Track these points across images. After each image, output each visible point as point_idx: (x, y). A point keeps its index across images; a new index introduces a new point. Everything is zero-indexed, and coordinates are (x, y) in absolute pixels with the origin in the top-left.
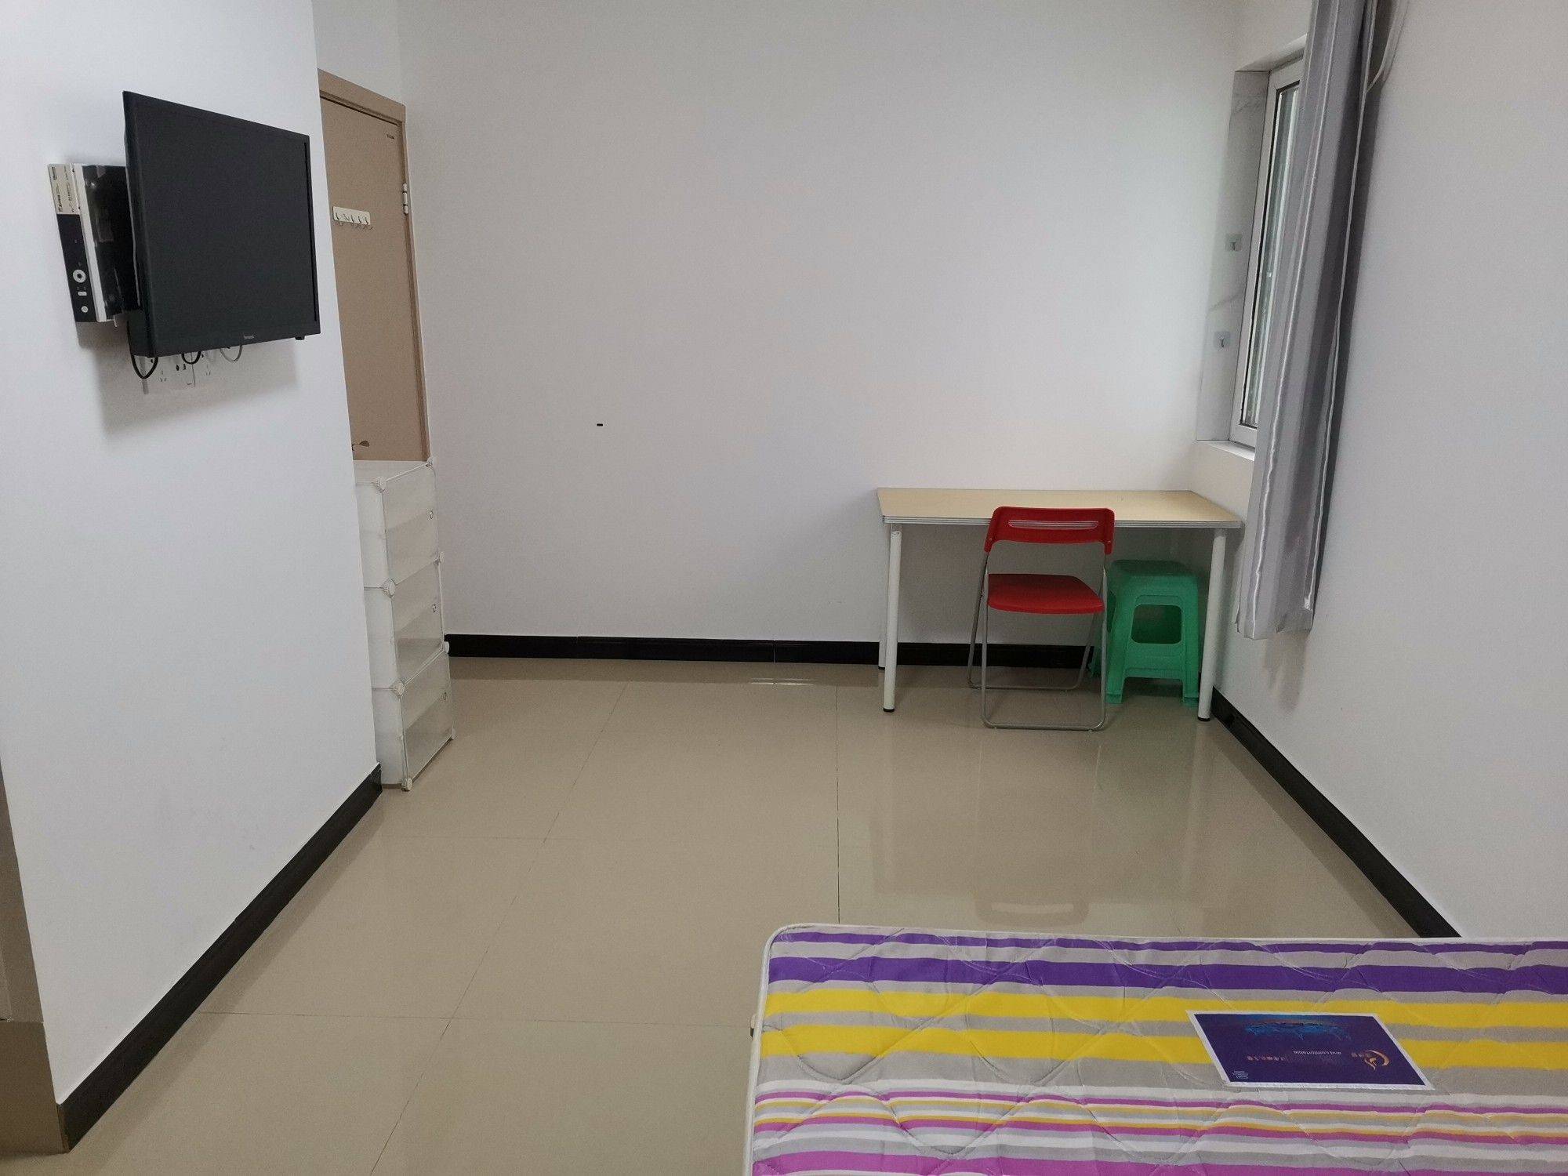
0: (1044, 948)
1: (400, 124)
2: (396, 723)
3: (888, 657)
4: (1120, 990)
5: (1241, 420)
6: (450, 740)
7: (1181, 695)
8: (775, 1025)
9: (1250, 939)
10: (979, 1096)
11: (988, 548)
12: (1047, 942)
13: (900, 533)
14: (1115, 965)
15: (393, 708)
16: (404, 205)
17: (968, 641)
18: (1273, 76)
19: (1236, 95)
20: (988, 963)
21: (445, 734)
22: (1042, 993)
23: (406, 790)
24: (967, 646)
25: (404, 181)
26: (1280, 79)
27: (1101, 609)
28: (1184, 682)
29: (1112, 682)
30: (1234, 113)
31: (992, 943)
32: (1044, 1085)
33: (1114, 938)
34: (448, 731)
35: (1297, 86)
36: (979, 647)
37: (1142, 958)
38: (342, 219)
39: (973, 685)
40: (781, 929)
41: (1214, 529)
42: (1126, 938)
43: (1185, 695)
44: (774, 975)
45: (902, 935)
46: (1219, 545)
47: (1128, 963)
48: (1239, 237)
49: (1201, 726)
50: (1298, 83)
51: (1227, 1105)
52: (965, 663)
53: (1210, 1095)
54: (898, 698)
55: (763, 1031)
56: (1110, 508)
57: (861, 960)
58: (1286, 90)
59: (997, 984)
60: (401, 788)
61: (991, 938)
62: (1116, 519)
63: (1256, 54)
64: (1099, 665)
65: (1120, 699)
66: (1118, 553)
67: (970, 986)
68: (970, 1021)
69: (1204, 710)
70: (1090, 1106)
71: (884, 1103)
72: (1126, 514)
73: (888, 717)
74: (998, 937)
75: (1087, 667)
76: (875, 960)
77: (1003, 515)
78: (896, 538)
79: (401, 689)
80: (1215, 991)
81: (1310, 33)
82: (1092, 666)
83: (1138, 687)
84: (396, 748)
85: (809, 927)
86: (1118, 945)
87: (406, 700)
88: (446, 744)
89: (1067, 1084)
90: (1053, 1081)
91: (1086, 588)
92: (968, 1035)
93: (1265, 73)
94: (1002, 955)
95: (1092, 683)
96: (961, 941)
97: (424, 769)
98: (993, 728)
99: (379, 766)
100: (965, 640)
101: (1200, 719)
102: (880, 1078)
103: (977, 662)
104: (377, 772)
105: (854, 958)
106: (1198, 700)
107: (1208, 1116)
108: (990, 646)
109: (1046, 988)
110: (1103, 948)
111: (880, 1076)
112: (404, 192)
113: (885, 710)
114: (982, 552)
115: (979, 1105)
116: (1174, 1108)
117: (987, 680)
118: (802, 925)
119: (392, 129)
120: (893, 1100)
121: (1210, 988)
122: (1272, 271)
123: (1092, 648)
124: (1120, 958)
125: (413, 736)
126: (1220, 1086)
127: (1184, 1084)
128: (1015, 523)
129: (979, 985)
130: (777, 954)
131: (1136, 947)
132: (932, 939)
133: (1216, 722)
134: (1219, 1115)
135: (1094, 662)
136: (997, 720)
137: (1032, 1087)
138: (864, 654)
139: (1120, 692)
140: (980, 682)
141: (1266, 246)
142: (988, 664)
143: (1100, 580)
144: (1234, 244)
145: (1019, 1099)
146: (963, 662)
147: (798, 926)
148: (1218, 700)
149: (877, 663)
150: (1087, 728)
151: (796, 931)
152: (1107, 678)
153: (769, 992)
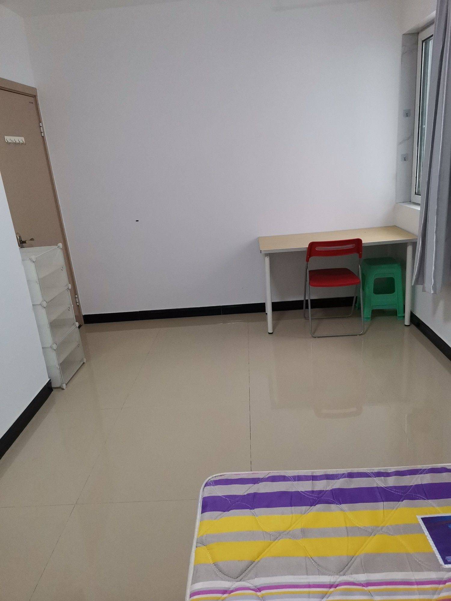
0: (341, 480)
1: (35, 97)
2: (55, 362)
3: (269, 309)
4: (381, 504)
5: (416, 193)
6: (84, 363)
7: (396, 315)
8: (202, 542)
9: (445, 464)
10: (309, 586)
11: (307, 260)
12: (343, 476)
13: (269, 257)
14: (377, 487)
15: (53, 356)
16: (41, 132)
17: (303, 299)
18: (420, 35)
19: (403, 45)
20: (313, 492)
21: (81, 361)
22: (342, 510)
23: (63, 389)
24: (303, 301)
25: (40, 121)
26: (424, 35)
27: (360, 282)
28: (397, 310)
29: (366, 313)
30: (403, 54)
31: (314, 478)
32: (344, 575)
33: (376, 469)
34: (82, 360)
35: (431, 38)
36: (307, 301)
37: (391, 482)
38: (9, 141)
39: (306, 318)
40: (209, 478)
41: (407, 243)
42: (382, 469)
43: (398, 315)
44: (205, 509)
45: (269, 477)
46: (410, 249)
47: (385, 486)
48: (409, 110)
49: (406, 328)
50: (432, 36)
51: (444, 582)
52: (302, 308)
53: (433, 575)
54: (274, 328)
55: (197, 547)
56: (360, 238)
57: (248, 495)
58: (426, 41)
59: (318, 506)
60: (61, 388)
61: (315, 474)
62: (363, 243)
63: (411, 25)
64: (360, 304)
65: (370, 319)
66: (364, 257)
67: (304, 508)
68: (304, 533)
69: (407, 322)
70: (370, 588)
71: (259, 594)
72: (367, 239)
73: (271, 336)
74: (318, 474)
75: (355, 305)
76: (255, 494)
77: (313, 245)
78: (267, 260)
79: (55, 347)
80: (430, 501)
81: (437, 10)
82: (357, 305)
83: (377, 313)
84: (56, 372)
85: (223, 475)
86: (379, 474)
87: (58, 351)
88: (82, 365)
89: (357, 573)
90: (349, 571)
91: (352, 273)
92: (303, 542)
93: (415, 34)
94: (321, 486)
95: (358, 313)
96: (299, 478)
97: (71, 379)
98: (316, 337)
99: (50, 380)
100: (301, 298)
101: (406, 325)
102: (256, 577)
103: (307, 307)
104: (49, 383)
105: (245, 494)
106: (404, 317)
107: (435, 592)
108: (312, 300)
109: (344, 506)
110: (371, 477)
111: (256, 576)
112: (40, 127)
113: (269, 333)
114: (306, 263)
115: (309, 593)
116: (415, 587)
117: (312, 315)
118: (219, 474)
119: (32, 99)
120: (264, 592)
121: (428, 499)
122: (425, 125)
123: (357, 297)
124: (379, 482)
125: (64, 365)
126: (439, 568)
127: (419, 568)
128: (318, 249)
129: (308, 507)
130: (207, 495)
131: (387, 475)
132: (284, 478)
133: (413, 327)
134: (441, 591)
135: (358, 303)
136: (316, 334)
137: (337, 576)
138: (260, 308)
139: (369, 316)
140: (309, 317)
141: (422, 114)
142: (311, 308)
143: (358, 270)
144: (407, 114)
145: (331, 586)
146: (301, 308)
147: (216, 476)
148: (413, 317)
149: (265, 311)
150: (356, 334)
151: (218, 478)
152: (363, 311)
153: (202, 520)
